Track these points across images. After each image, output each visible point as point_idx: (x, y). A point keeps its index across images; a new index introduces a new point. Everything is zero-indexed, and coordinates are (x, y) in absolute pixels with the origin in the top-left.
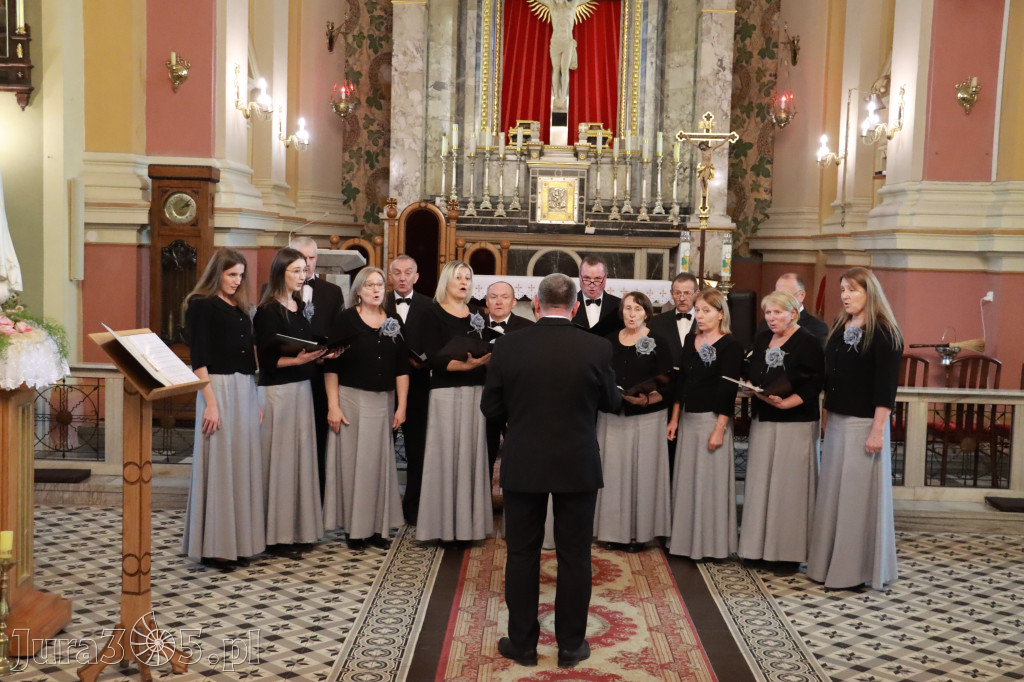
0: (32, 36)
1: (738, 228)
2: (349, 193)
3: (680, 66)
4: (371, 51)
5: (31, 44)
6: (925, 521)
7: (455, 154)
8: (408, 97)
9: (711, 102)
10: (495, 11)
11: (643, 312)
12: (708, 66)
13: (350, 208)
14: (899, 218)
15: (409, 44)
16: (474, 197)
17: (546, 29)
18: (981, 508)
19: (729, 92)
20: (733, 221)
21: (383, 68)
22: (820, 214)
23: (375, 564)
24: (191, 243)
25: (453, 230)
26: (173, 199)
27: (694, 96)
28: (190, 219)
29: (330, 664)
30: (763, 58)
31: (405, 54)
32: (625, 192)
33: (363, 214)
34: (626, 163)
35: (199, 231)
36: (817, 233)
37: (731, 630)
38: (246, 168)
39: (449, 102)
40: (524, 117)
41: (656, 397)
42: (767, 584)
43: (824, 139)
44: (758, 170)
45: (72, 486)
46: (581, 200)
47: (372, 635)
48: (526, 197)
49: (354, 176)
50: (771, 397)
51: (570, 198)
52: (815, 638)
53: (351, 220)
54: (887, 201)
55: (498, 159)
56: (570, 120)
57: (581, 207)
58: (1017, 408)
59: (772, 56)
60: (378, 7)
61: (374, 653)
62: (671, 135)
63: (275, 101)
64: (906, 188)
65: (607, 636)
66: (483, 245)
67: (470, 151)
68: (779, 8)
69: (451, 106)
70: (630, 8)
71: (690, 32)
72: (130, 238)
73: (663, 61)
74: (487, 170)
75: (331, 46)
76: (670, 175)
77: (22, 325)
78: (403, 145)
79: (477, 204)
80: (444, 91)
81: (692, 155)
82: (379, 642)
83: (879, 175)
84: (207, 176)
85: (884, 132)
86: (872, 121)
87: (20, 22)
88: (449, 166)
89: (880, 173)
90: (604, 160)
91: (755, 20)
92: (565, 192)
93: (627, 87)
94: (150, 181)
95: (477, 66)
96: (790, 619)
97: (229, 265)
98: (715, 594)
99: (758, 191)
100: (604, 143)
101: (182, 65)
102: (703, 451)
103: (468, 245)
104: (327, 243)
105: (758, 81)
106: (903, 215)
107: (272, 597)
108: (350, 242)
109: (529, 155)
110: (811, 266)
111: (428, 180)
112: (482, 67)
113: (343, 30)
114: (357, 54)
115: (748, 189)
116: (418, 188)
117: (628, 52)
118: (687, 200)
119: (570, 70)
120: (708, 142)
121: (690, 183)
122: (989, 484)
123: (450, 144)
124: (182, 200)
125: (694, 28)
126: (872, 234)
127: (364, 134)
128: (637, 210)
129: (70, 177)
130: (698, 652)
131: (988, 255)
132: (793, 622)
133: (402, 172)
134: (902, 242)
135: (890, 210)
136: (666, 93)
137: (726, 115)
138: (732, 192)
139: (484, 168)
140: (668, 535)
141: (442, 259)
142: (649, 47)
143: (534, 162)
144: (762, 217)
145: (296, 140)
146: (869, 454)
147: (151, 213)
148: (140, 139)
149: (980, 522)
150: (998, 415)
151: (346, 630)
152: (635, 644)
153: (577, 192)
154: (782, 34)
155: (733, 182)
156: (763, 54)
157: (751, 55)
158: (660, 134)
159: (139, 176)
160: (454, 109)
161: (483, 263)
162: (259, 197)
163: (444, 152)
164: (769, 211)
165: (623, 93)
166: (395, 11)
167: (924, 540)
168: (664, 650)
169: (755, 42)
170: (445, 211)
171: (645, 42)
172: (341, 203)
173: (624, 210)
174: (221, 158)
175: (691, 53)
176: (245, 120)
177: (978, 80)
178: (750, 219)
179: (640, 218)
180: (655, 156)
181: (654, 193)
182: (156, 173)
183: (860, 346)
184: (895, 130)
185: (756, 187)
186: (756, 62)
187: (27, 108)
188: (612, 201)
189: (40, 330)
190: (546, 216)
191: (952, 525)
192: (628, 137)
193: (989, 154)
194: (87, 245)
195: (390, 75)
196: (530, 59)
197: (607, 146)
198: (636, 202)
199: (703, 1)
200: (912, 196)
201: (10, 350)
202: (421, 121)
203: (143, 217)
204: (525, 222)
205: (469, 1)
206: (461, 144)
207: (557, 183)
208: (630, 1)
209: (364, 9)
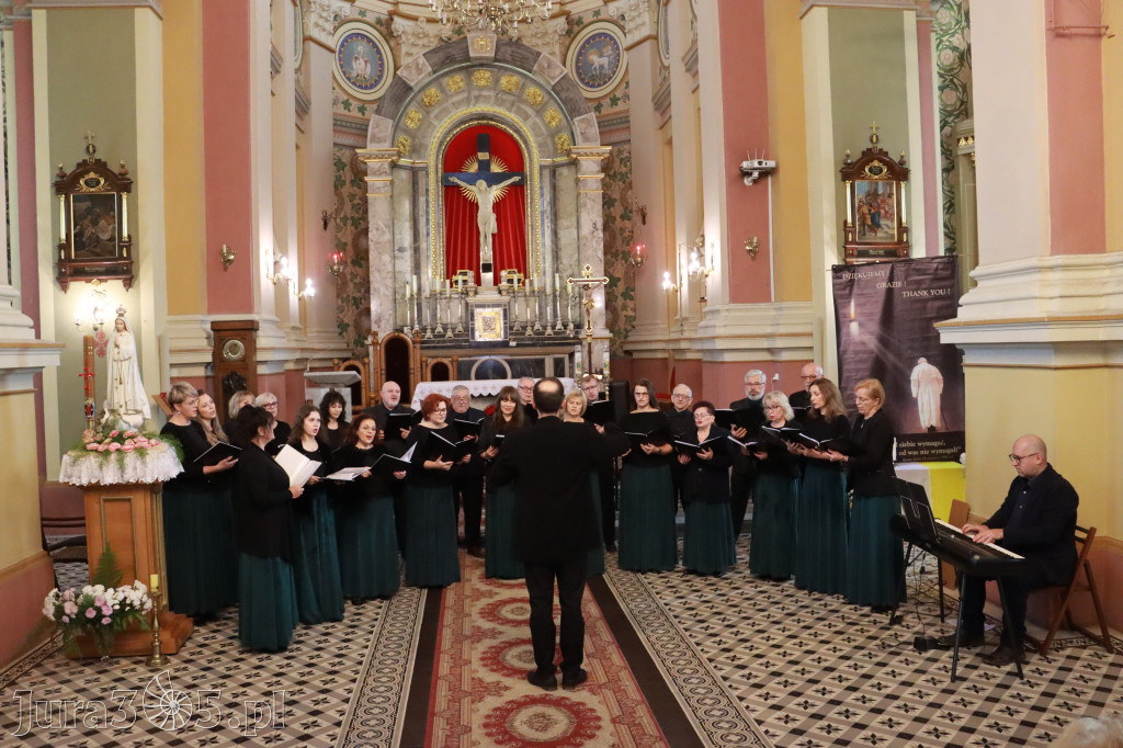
0: (133, 242)
1: (614, 336)
2: (342, 327)
3: (567, 228)
4: (353, 228)
5: (131, 247)
7: (415, 296)
8: (381, 259)
9: (590, 252)
10: (438, 197)
12: (586, 229)
13: (343, 337)
14: (717, 329)
15: (380, 223)
16: (431, 325)
17: (474, 207)
19: (602, 244)
20: (610, 331)
21: (362, 240)
22: (668, 325)
24: (242, 373)
25: (418, 351)
26: (228, 344)
27: (579, 247)
28: (240, 357)
29: (366, 647)
30: (623, 220)
31: (377, 229)
32: (536, 316)
33: (353, 341)
34: (535, 296)
35: (247, 364)
36: (667, 338)
38: (274, 318)
39: (409, 261)
40: (462, 268)
43: (667, 275)
44: (626, 295)
46: (505, 323)
47: (390, 628)
48: (467, 323)
49: (345, 315)
51: (498, 322)
52: (675, 606)
53: (345, 346)
54: (709, 317)
55: (446, 298)
56: (496, 267)
57: (505, 328)
59: (629, 219)
60: (357, 198)
61: (393, 639)
62: (565, 275)
63: (290, 268)
64: (720, 309)
66: (439, 360)
67: (426, 293)
68: (631, 188)
69: (411, 262)
70: (531, 190)
71: (573, 206)
72: (200, 372)
73: (556, 225)
74: (439, 306)
75: (325, 228)
76: (566, 303)
77: (153, 441)
78: (379, 292)
79: (433, 330)
80: (405, 253)
82: (395, 632)
83: (703, 300)
84: (250, 327)
85: (703, 272)
86: (695, 265)
87: (125, 234)
88: (412, 304)
89: (703, 298)
90: (519, 294)
91: (616, 195)
92: (494, 318)
93: (532, 244)
94: (212, 332)
95: (428, 234)
96: (659, 596)
99: (626, 310)
100: (519, 283)
101: (230, 252)
103: (429, 360)
105: (621, 236)
106: (719, 326)
108: (347, 363)
109: (467, 294)
110: (666, 359)
111: (398, 315)
112: (431, 235)
113: (333, 215)
114: (344, 231)
115: (619, 308)
116: (391, 322)
117: (531, 220)
118: (578, 319)
119: (493, 235)
120: (589, 284)
121: (580, 307)
123: (412, 289)
124: (234, 344)
125: (575, 202)
126: (700, 339)
127: (351, 285)
128: (545, 328)
129: (159, 334)
131: (774, 350)
132: (660, 598)
133: (379, 310)
134: (719, 345)
135: (711, 323)
136: (558, 246)
138: (609, 311)
139: (436, 305)
141: (412, 371)
142: (546, 216)
143: (471, 299)
144: (630, 328)
145: (305, 295)
147: (213, 354)
148: (204, 304)
151: (373, 626)
153: (502, 318)
154: (634, 203)
155: (609, 304)
156: (622, 217)
157: (615, 218)
158: (557, 275)
159: (205, 330)
160: (413, 265)
161: (440, 373)
162: (284, 338)
163: (408, 294)
164: (634, 323)
165: (530, 248)
166: (369, 201)
169: (617, 210)
170: (411, 336)
171: (543, 213)
172: (337, 335)
173: (536, 328)
174: (258, 313)
175: (574, 219)
176: (273, 286)
177: (758, 238)
178: (622, 330)
179: (547, 333)
180: (554, 290)
181: (555, 316)
182: (216, 327)
184: (709, 271)
185: (625, 307)
186: (618, 223)
187: (130, 290)
188: (527, 322)
190: (482, 336)
192: (535, 277)
193: (769, 285)
195: (368, 245)
196: (464, 231)
197: (521, 285)
198: (544, 322)
199: (580, 184)
200: (724, 314)
201: (148, 458)
202: (390, 275)
203: (208, 358)
204: (467, 341)
205: (420, 190)
206: (419, 289)
207: (488, 312)
208: (531, 185)
209: (347, 200)
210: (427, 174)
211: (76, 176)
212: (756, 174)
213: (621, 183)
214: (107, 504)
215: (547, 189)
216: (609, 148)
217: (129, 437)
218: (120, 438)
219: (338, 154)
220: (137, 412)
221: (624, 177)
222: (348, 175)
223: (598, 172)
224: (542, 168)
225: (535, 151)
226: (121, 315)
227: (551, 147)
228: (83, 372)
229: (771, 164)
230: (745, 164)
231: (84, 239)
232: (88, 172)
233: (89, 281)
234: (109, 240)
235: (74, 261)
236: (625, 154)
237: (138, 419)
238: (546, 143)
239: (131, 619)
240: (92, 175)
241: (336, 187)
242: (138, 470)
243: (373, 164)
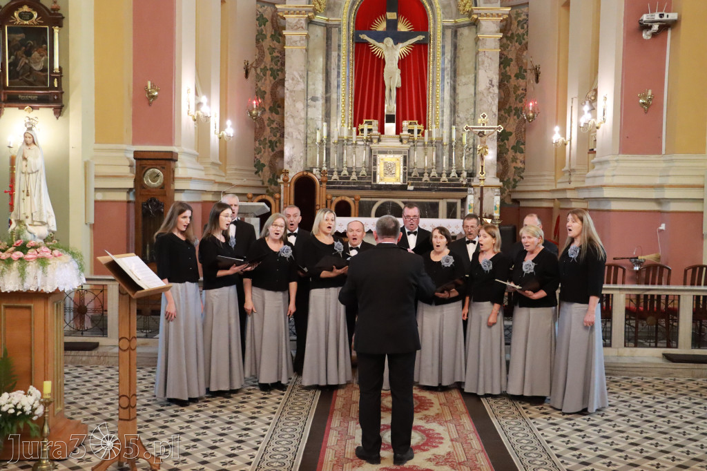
0: (63, 74)
1: (504, 185)
2: (259, 167)
3: (465, 84)
4: (272, 78)
5: (62, 78)
6: (624, 369)
7: (325, 141)
8: (295, 106)
9: (485, 107)
10: (349, 52)
11: (445, 240)
12: (483, 85)
13: (259, 175)
14: (605, 178)
15: (296, 74)
16: (338, 168)
17: (381, 62)
18: (660, 361)
19: (497, 100)
20: (501, 181)
21: (279, 88)
22: (555, 176)
23: (277, 400)
24: (160, 199)
25: (324, 189)
26: (148, 172)
27: (475, 103)
28: (160, 184)
29: (249, 464)
30: (518, 79)
31: (293, 79)
32: (432, 164)
33: (267, 179)
34: (432, 146)
35: (165, 192)
36: (554, 188)
37: (503, 440)
38: (194, 152)
39: (321, 109)
40: (368, 118)
41: (454, 293)
42: (525, 411)
43: (557, 129)
44: (518, 148)
45: (87, 353)
46: (405, 169)
47: (276, 446)
48: (370, 167)
49: (261, 156)
50: (527, 292)
51: (398, 168)
52: (557, 444)
53: (260, 184)
54: (597, 167)
55: (352, 144)
56: (397, 119)
57: (404, 173)
58: (681, 298)
59: (523, 78)
60: (276, 51)
61: (277, 457)
62: (460, 128)
63: (212, 109)
64: (609, 159)
65: (424, 444)
66: (343, 198)
67: (334, 139)
68: (527, 48)
69: (322, 111)
70: (434, 48)
71: (471, 63)
72: (123, 197)
73: (455, 81)
74: (345, 151)
75: (247, 77)
76: (460, 153)
77: (56, 252)
78: (292, 136)
79: (339, 172)
80: (317, 102)
81: (474, 140)
82: (280, 449)
83: (592, 151)
85: (594, 124)
86: (587, 117)
87: (56, 66)
88: (321, 149)
89: (593, 150)
90: (419, 144)
91: (512, 55)
92: (395, 164)
93: (432, 98)
94: (134, 161)
95: (338, 86)
96: (540, 432)
97: (181, 212)
98: (492, 417)
99: (516, 162)
100: (418, 133)
101: (155, 89)
102: (484, 326)
103: (334, 198)
104: (245, 198)
105: (515, 93)
106: (608, 176)
107: (212, 422)
108: (260, 198)
109: (371, 141)
110: (550, 209)
111: (308, 157)
112: (341, 87)
113: (254, 65)
114: (263, 80)
115: (510, 160)
116: (302, 163)
117: (433, 76)
118: (471, 168)
119: (397, 89)
120: (484, 132)
121: (473, 158)
122: (665, 345)
123: (322, 135)
124: (154, 172)
125: (474, 60)
126: (587, 188)
127: (268, 129)
128: (440, 175)
129: (85, 160)
130: (483, 454)
131: (662, 200)
132: (542, 434)
133: (292, 153)
134: (607, 193)
135: (600, 173)
136: (457, 101)
137: (495, 114)
138: (500, 163)
139: (343, 150)
140: (463, 381)
141: (318, 207)
142: (446, 73)
143: (375, 146)
144: (519, 178)
145: (225, 134)
146: (586, 327)
147: (135, 181)
148: (129, 135)
149: (659, 370)
150: (670, 301)
151: (259, 443)
152: (443, 449)
153: (402, 164)
154: (529, 63)
155: (500, 156)
156: (517, 76)
157: (510, 77)
158: (454, 127)
159: (128, 158)
160: (324, 113)
161: (343, 210)
162: (202, 170)
163: (318, 139)
164: (523, 174)
165: (430, 102)
166: (286, 53)
167: (625, 381)
168: (461, 453)
169: (513, 69)
170: (319, 177)
171: (443, 70)
172: (254, 173)
174: (179, 146)
175: (472, 76)
176: (193, 122)
177: (652, 92)
178: (511, 180)
179: (442, 180)
180: (451, 141)
181: (450, 164)
182: (139, 156)
183: (577, 258)
184: (601, 123)
185: (515, 159)
186: (513, 81)
187: (60, 117)
188: (424, 169)
189: (67, 255)
190: (382, 179)
191: (642, 372)
192: (433, 129)
193: (660, 138)
194: (96, 202)
195: (284, 93)
196: (371, 81)
197: (420, 135)
198: (439, 170)
199: (480, 43)
200: (613, 164)
201: (49, 268)
202: (303, 121)
203: (131, 184)
204: (370, 183)
205: (333, 47)
206: (329, 135)
207: (389, 158)
208: (434, 44)
209: (267, 52)
210: (340, 31)
211: (10, 10)
212: (656, 27)
213: (517, 44)
214: (7, 311)
215: (448, 48)
216: (509, 9)
217: (32, 247)
218: (23, 248)
219: (260, 10)
220: (43, 224)
221: (520, 38)
222: (268, 30)
223: (497, 32)
224: (445, 28)
225: (439, 12)
226: (30, 129)
227: (454, 9)
228: (8, 189)
229: (673, 16)
230: (645, 17)
231: (18, 69)
232: (21, 5)
233: (22, 108)
234: (41, 71)
235: (8, 88)
236: (523, 17)
237: (43, 231)
238: (449, 5)
239: (21, 425)
240: (26, 8)
241: (258, 41)
242: (39, 280)
243: (291, 19)
